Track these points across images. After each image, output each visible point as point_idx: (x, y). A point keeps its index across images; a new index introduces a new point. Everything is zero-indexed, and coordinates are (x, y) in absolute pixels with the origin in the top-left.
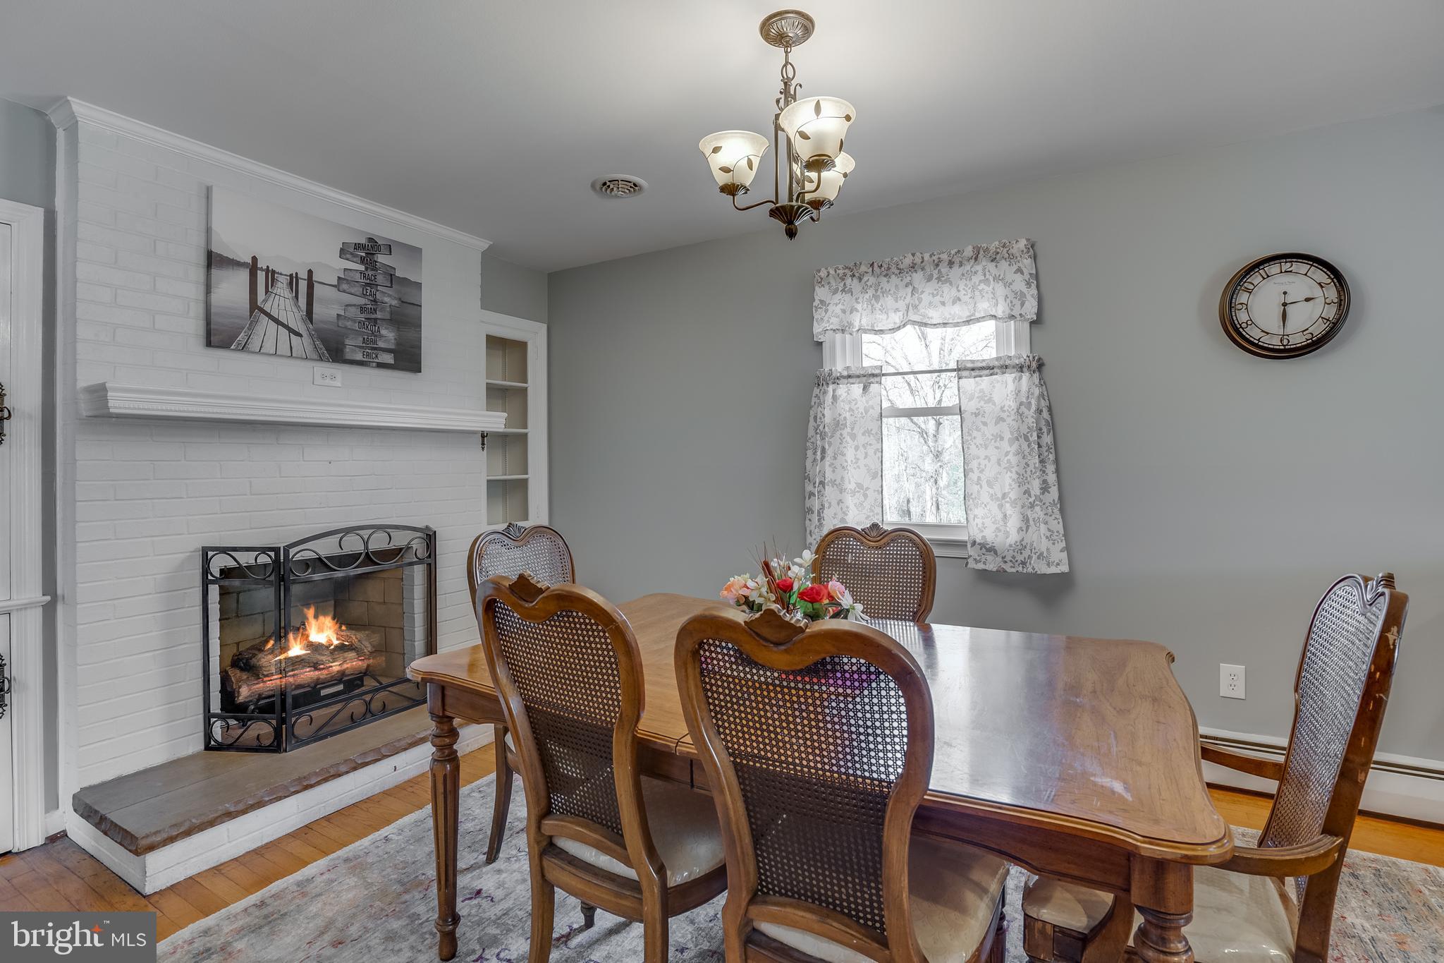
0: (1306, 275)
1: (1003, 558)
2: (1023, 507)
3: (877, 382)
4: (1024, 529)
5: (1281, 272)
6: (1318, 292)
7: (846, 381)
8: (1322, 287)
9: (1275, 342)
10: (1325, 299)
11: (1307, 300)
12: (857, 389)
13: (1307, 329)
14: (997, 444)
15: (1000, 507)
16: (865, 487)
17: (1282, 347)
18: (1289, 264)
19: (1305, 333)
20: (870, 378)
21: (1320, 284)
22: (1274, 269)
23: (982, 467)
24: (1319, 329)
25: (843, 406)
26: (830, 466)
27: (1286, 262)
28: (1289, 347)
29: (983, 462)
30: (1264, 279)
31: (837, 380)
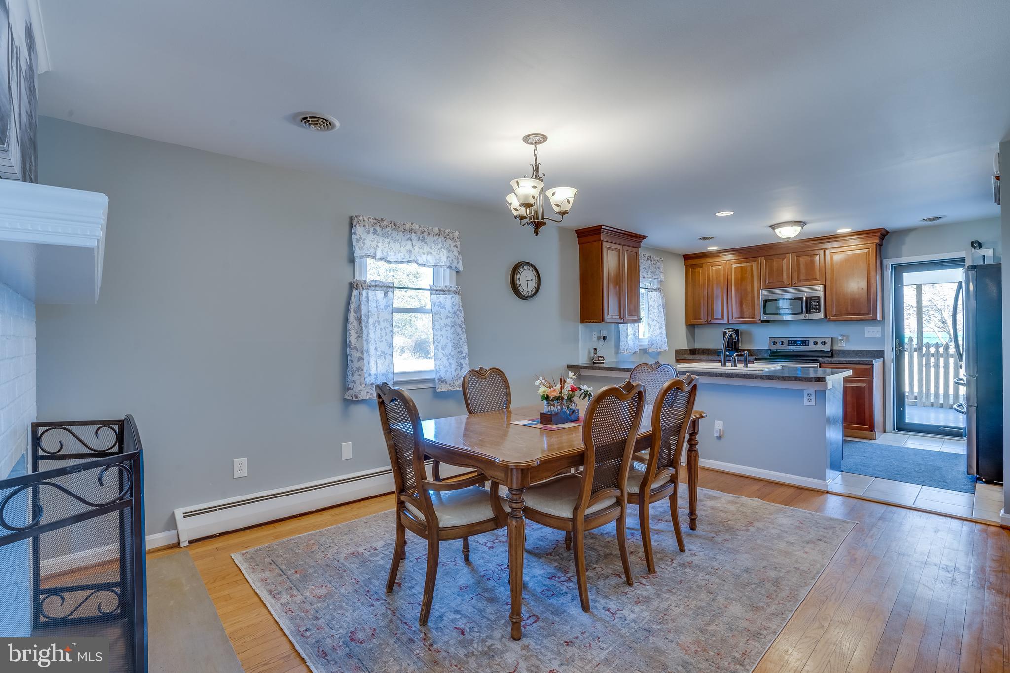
1: (449, 384)
2: (457, 359)
3: (391, 292)
4: (459, 369)
7: (374, 289)
8: (535, 277)
9: (525, 293)
10: (535, 280)
11: (532, 280)
12: (380, 294)
13: (531, 289)
14: (447, 329)
15: (448, 359)
16: (385, 353)
17: (526, 296)
19: (528, 292)
20: (388, 288)
21: (534, 275)
23: (439, 340)
25: (373, 305)
26: (365, 340)
27: (530, 266)
28: (528, 295)
29: (440, 338)
31: (369, 287)
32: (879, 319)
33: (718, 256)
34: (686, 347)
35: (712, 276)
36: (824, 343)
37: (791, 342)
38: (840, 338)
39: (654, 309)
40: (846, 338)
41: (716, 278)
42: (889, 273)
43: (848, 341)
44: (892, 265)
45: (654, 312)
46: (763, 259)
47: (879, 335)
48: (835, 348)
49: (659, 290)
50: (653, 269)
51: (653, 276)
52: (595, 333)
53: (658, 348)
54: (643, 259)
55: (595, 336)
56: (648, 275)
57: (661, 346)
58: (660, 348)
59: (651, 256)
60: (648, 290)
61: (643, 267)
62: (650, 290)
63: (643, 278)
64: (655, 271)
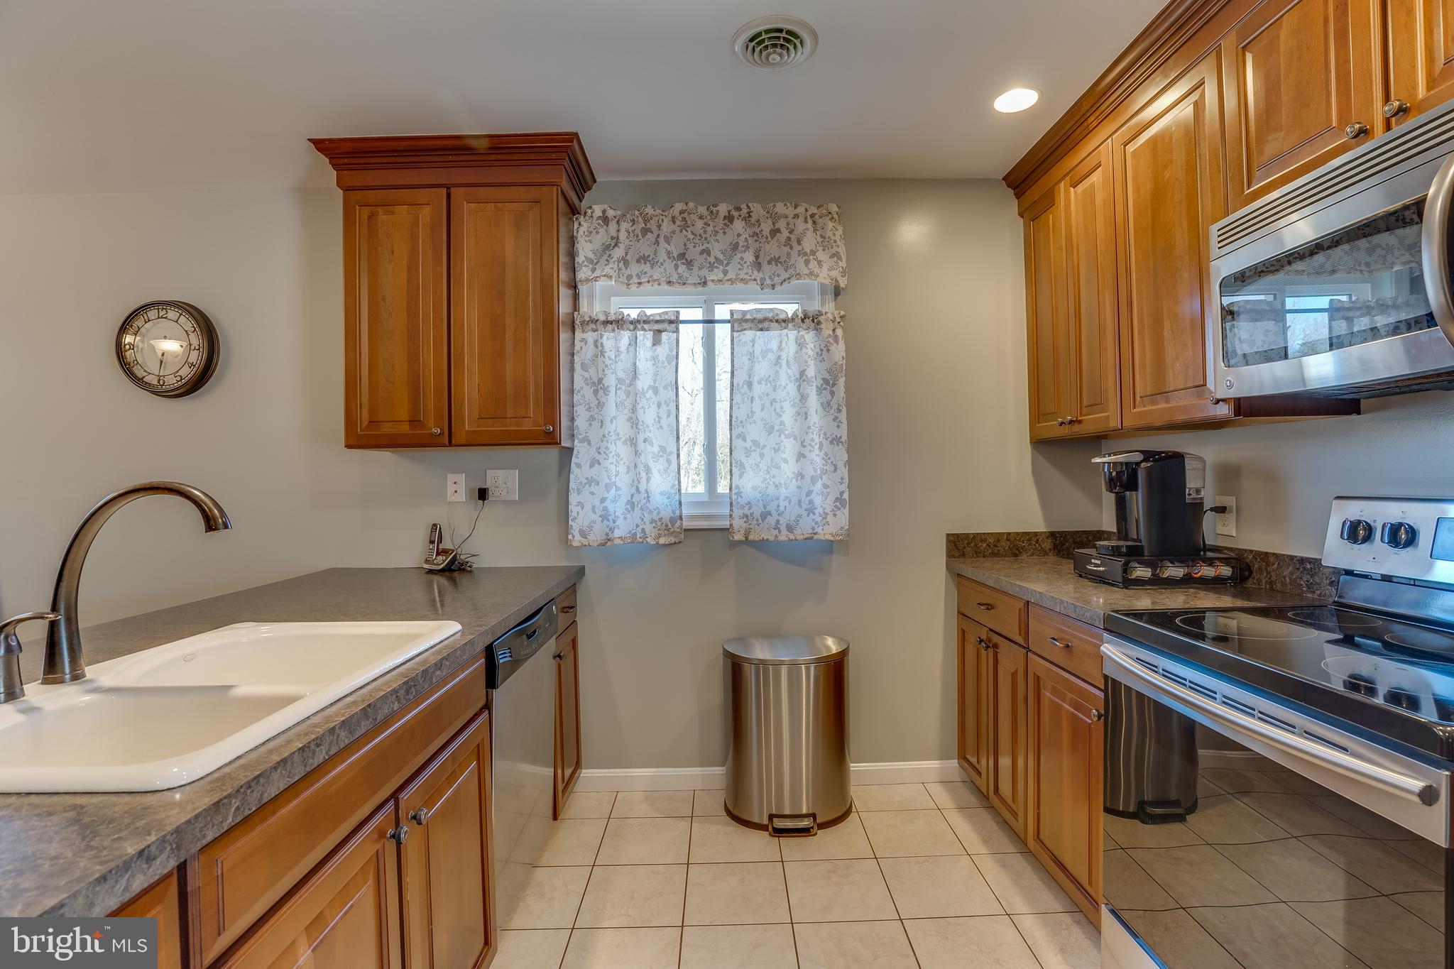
0: (177, 322)
5: (159, 318)
18: (166, 311)
22: (153, 314)
24: (187, 373)
27: (163, 309)
30: (146, 323)
49: (810, 320)
50: (772, 249)
51: (778, 276)
52: (461, 478)
53: (783, 528)
54: (700, 224)
55: (457, 487)
56: (725, 272)
57: (797, 522)
58: (790, 529)
59: (750, 205)
60: (736, 325)
61: (702, 248)
62: (745, 325)
63: (703, 286)
64: (789, 254)
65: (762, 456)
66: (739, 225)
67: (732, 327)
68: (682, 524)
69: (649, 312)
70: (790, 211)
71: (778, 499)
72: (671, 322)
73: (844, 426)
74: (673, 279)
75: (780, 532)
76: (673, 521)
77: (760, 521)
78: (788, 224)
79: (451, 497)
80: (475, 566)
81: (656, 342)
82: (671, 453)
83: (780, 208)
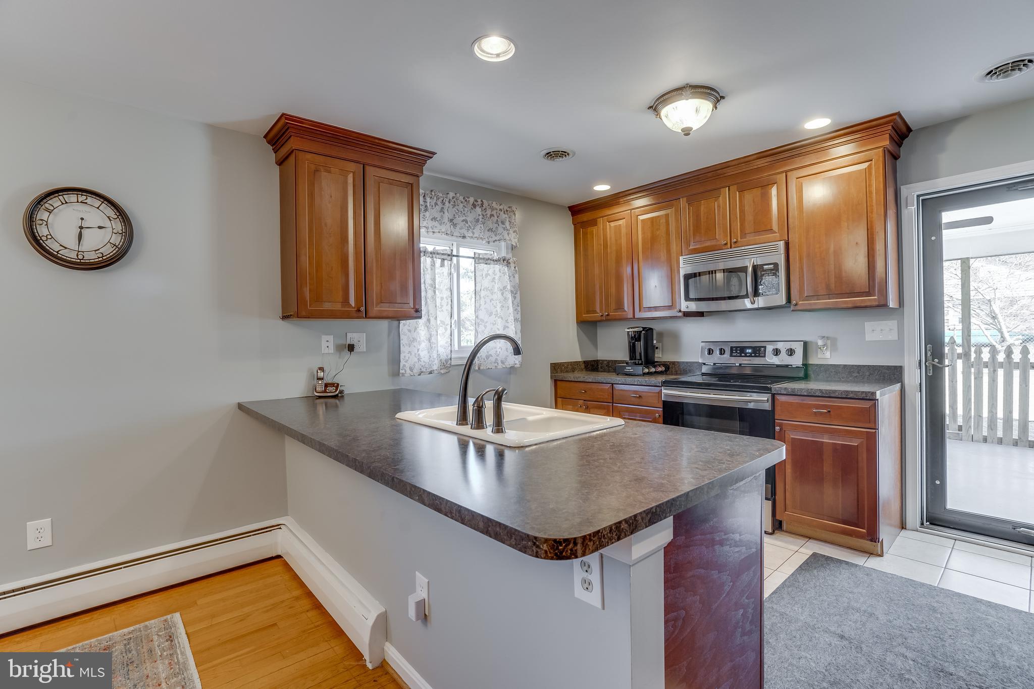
0: (98, 208)
5: (78, 202)
6: (107, 223)
8: (110, 220)
9: (72, 256)
10: (113, 229)
11: (100, 227)
13: (99, 250)
17: (79, 261)
18: (85, 197)
19: (97, 252)
21: (108, 217)
22: (73, 198)
24: (108, 251)
27: (82, 195)
28: (84, 261)
30: (63, 204)
32: (892, 304)
33: (618, 204)
34: (579, 358)
35: (611, 238)
36: (791, 352)
37: (736, 350)
38: (820, 343)
39: (492, 294)
40: (831, 342)
41: (616, 240)
42: (911, 212)
43: (834, 347)
44: (918, 196)
45: (492, 300)
46: (683, 202)
47: (893, 336)
48: (813, 361)
49: (505, 261)
50: (490, 224)
51: (492, 237)
52: (331, 338)
53: (499, 362)
54: (461, 205)
55: (327, 343)
56: (473, 233)
57: (506, 359)
58: (503, 362)
59: (484, 201)
60: (477, 260)
61: (462, 219)
62: (481, 261)
63: (462, 238)
64: (497, 227)
65: (485, 327)
66: (478, 210)
67: (475, 261)
68: (451, 362)
69: (438, 248)
70: (498, 207)
71: (496, 348)
72: (449, 255)
73: (520, 313)
74: (449, 233)
75: (498, 364)
76: (446, 361)
77: (486, 360)
78: (497, 213)
79: (324, 350)
80: (345, 392)
81: (442, 265)
82: (447, 324)
83: (494, 205)
